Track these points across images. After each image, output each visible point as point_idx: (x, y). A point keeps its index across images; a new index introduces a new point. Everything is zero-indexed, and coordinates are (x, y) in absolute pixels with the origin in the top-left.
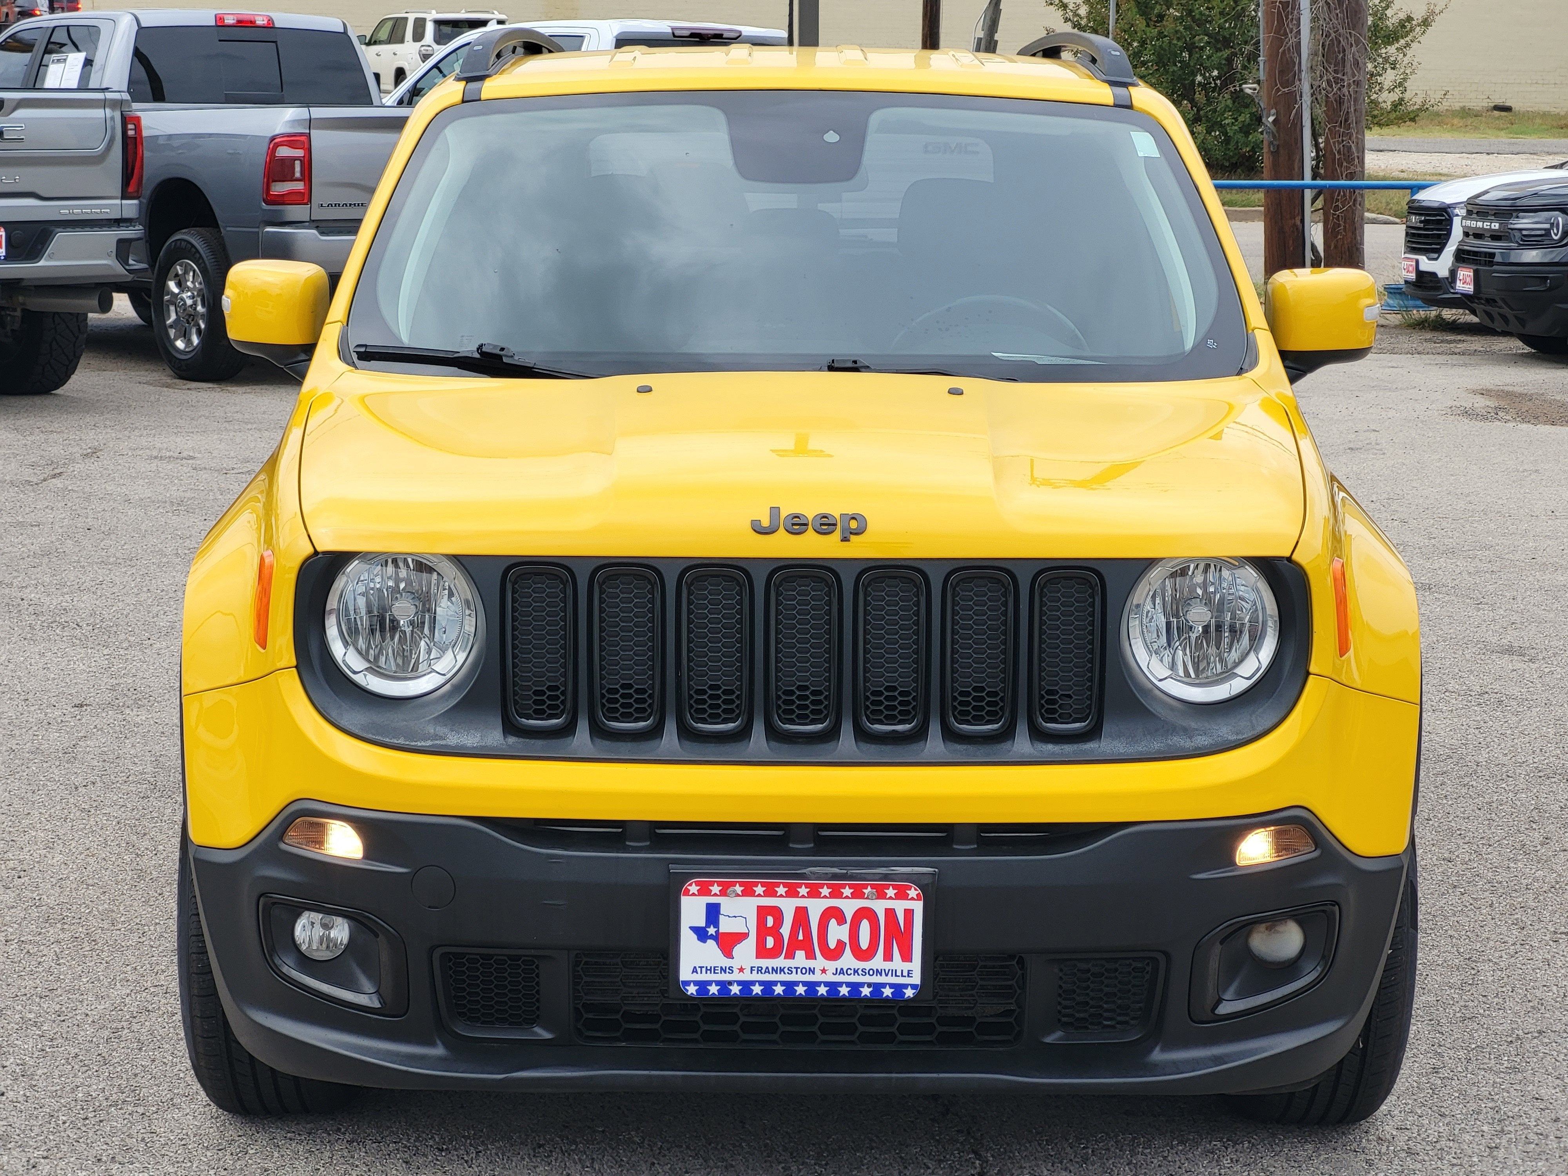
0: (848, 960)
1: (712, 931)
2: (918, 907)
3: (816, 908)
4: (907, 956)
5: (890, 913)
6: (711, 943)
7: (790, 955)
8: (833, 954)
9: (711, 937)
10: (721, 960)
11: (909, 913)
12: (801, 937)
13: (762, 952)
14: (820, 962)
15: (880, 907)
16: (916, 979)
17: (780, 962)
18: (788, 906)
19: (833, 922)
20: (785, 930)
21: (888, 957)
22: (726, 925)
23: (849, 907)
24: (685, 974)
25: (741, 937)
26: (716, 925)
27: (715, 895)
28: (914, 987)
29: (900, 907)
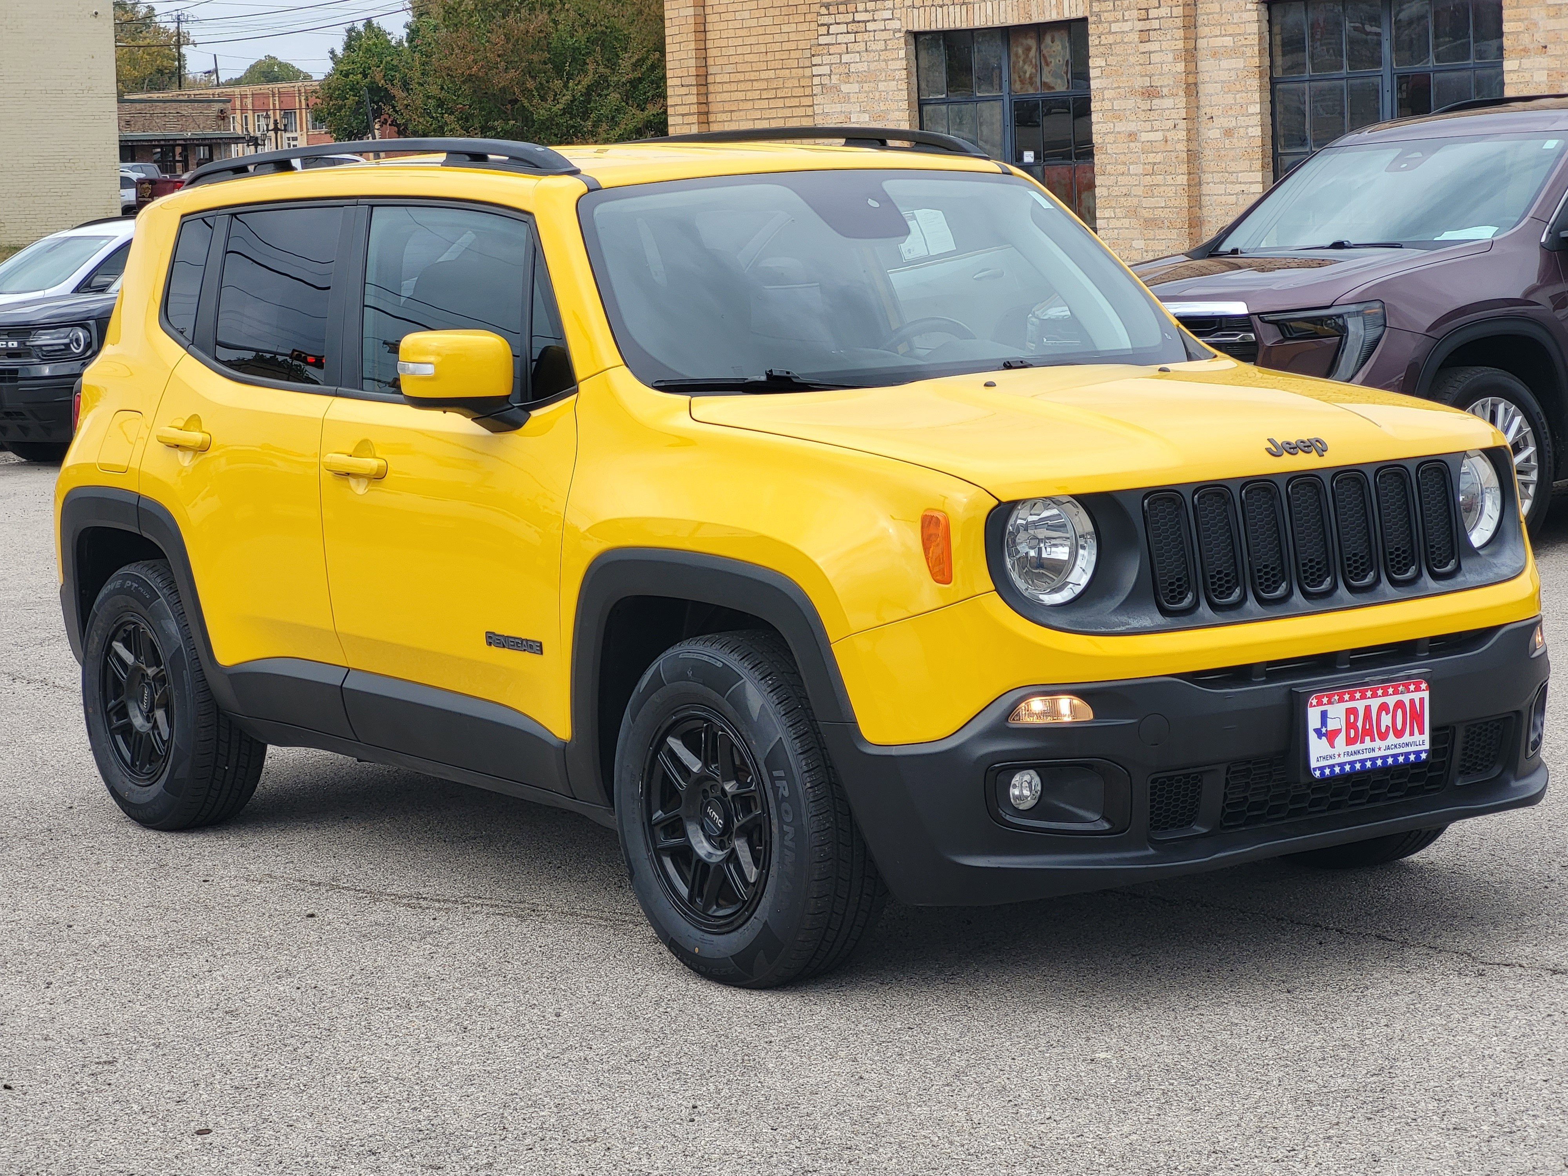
0: (1392, 739)
1: (1324, 730)
2: (1426, 695)
3: (1375, 703)
4: (1421, 732)
5: (1412, 701)
6: (1324, 738)
7: (1362, 742)
8: (1383, 736)
9: (1324, 735)
10: (1329, 751)
11: (1422, 700)
12: (1367, 727)
13: (1350, 741)
14: (1378, 743)
15: (1406, 698)
16: (1427, 746)
17: (1358, 746)
18: (1360, 705)
19: (1384, 712)
20: (1360, 724)
21: (1412, 734)
22: (1332, 725)
23: (1391, 701)
24: (1314, 764)
25: (1337, 732)
26: (1326, 727)
27: (1325, 704)
28: (1426, 751)
29: (1416, 696)
